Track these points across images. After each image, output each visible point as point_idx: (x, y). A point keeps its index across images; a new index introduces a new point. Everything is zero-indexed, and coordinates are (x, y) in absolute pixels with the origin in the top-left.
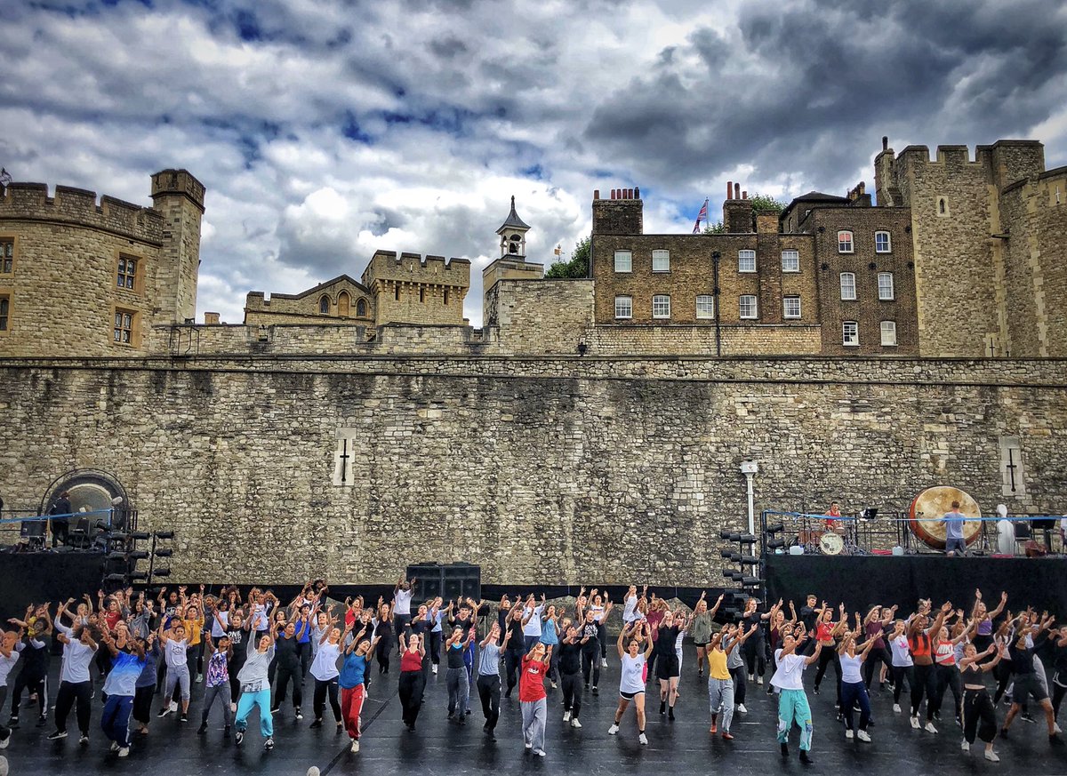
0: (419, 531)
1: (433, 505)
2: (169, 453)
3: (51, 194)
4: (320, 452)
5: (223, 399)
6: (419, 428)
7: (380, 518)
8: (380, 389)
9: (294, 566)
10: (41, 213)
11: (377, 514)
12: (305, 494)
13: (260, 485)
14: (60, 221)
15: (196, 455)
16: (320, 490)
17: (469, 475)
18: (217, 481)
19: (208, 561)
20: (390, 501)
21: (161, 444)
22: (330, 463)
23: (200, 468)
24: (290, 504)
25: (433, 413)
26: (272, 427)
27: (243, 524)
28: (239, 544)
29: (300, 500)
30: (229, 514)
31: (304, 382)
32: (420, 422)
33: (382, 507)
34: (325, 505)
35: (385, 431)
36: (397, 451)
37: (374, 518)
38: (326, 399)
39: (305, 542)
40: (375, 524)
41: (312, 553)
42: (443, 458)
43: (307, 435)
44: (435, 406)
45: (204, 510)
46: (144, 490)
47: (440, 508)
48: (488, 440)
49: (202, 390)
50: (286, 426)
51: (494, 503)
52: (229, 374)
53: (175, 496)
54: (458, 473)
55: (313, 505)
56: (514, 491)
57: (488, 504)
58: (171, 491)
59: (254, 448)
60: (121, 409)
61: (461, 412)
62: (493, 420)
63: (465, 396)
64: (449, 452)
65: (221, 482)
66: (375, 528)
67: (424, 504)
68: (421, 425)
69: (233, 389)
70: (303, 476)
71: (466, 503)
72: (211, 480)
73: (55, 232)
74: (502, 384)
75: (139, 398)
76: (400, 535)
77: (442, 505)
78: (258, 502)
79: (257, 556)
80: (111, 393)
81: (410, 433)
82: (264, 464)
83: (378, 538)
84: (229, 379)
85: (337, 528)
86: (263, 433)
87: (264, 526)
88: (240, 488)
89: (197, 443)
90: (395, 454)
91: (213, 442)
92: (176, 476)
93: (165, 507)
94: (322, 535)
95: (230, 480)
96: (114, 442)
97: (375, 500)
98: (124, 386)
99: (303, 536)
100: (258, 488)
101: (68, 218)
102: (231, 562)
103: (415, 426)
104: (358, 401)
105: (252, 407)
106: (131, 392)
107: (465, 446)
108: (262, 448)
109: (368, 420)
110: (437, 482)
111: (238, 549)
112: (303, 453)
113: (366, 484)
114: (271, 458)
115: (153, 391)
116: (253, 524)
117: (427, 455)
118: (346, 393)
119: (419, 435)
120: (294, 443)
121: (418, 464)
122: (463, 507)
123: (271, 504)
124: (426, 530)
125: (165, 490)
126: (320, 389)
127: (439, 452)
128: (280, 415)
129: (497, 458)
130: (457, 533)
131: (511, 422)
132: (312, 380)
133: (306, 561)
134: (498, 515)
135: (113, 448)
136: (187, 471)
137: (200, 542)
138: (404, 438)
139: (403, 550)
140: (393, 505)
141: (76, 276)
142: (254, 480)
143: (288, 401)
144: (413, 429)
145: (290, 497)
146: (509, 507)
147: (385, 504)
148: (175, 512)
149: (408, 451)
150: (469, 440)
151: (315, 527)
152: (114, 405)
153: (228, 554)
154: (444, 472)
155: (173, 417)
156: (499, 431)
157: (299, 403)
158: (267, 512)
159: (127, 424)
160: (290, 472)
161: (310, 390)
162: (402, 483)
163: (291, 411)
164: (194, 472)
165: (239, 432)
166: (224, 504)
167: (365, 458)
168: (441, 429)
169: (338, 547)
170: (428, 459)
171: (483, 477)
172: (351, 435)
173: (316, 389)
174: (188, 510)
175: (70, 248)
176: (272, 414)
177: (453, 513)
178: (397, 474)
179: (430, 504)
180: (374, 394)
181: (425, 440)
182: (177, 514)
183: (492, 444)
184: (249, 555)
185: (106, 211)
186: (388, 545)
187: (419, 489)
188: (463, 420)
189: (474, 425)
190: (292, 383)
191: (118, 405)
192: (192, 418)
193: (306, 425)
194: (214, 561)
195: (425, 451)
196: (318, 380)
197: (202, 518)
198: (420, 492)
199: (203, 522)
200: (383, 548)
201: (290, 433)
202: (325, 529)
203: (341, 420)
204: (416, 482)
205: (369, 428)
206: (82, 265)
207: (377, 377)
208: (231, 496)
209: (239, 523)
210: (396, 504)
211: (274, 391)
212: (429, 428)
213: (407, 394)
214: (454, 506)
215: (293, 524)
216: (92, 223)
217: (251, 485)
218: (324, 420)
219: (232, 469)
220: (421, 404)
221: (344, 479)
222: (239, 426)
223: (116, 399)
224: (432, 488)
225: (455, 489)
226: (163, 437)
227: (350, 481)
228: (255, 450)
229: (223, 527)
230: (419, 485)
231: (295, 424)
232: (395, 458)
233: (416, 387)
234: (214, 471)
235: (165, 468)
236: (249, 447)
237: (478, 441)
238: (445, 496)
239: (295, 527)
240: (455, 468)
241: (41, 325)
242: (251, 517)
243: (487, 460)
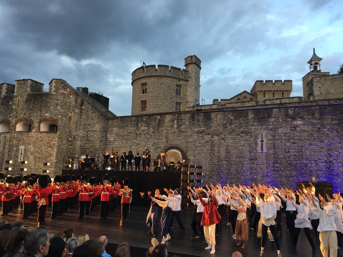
0: (296, 171)
1: (302, 160)
2: (197, 142)
3: (157, 68)
4: (252, 139)
5: (215, 122)
6: (293, 129)
7: (278, 165)
8: (275, 114)
9: (244, 183)
10: (154, 74)
11: (277, 163)
12: (247, 156)
13: (230, 152)
14: (159, 76)
15: (207, 142)
16: (253, 154)
17: (318, 147)
18: (214, 151)
19: (213, 180)
20: (282, 158)
21: (195, 139)
22: (256, 144)
23: (208, 147)
24: (241, 160)
25: (299, 122)
26: (233, 131)
27: (225, 167)
28: (223, 174)
29: (245, 158)
30: (219, 163)
31: (244, 113)
32: (293, 126)
33: (279, 161)
34: (255, 160)
35: (278, 130)
36: (284, 138)
37: (276, 165)
38: (253, 119)
39: (249, 174)
40: (277, 167)
41: (252, 179)
42: (305, 140)
43: (247, 133)
44: (300, 119)
45: (211, 162)
46: (190, 155)
47: (305, 161)
48: (326, 132)
49: (208, 119)
50: (239, 130)
51: (331, 159)
52: (217, 113)
53: (200, 157)
54: (312, 147)
55: (250, 160)
56: (341, 154)
57: (328, 160)
58: (199, 155)
59: (227, 139)
60: (181, 127)
61: (312, 121)
62: (328, 124)
63: (314, 114)
64: (308, 138)
65: (216, 152)
66: (277, 169)
67: (298, 159)
68: (294, 127)
69: (218, 118)
70: (246, 149)
71: (317, 159)
72: (212, 151)
73: (158, 79)
74: (331, 108)
75: (187, 123)
76: (288, 172)
77: (306, 160)
78: (229, 159)
79: (231, 179)
80: (178, 122)
81: (289, 131)
82: (231, 145)
83: (278, 173)
84: (217, 114)
85: (261, 169)
86: (230, 134)
87: (232, 168)
88: (223, 154)
89: (207, 138)
90: (283, 139)
91: (212, 137)
92: (200, 149)
93: (197, 160)
94: (255, 171)
95: (219, 151)
96: (180, 138)
97: (276, 158)
98: (182, 119)
99: (247, 171)
100: (229, 153)
101: (162, 75)
102: (221, 181)
103: (291, 128)
104: (266, 119)
105: (226, 124)
106: (184, 121)
107: (315, 135)
108: (230, 139)
109: (271, 127)
110: (303, 150)
111: (223, 176)
112: (245, 140)
113: (271, 151)
114: (234, 142)
115: (191, 120)
116: (228, 167)
117: (297, 139)
118: (261, 116)
119: (293, 131)
120: (242, 137)
121: (294, 143)
122: (316, 161)
123: (234, 159)
124: (299, 170)
125: (197, 155)
126: (251, 116)
127: (303, 138)
128: (236, 126)
129: (331, 140)
130: (314, 171)
131: (337, 124)
132: (248, 112)
133: (249, 181)
134: (333, 164)
135: (180, 140)
136: (204, 148)
137: (209, 173)
138: (287, 133)
139: (289, 178)
140: (284, 160)
141: (164, 93)
142: (228, 151)
143: (239, 121)
144: (291, 129)
145: (241, 157)
146: (339, 161)
147: (280, 160)
148: (200, 162)
149: (289, 138)
150: (316, 133)
151: (252, 168)
152: (179, 126)
153: (220, 178)
154: (306, 146)
155: (198, 129)
156: (331, 128)
157: (243, 122)
158: (233, 162)
159: (184, 132)
160: (241, 147)
161: (247, 116)
162: (287, 151)
163: (240, 125)
164: (206, 148)
165: (221, 133)
166: (217, 159)
167: (270, 142)
168: (303, 129)
169: (262, 176)
170: (298, 141)
171: (325, 148)
172: (264, 133)
173: (249, 116)
174: (205, 161)
175: (162, 84)
176: (233, 126)
177: (312, 163)
178: (284, 148)
179: (300, 159)
180: (273, 116)
181: (296, 134)
182: (201, 163)
183: (328, 134)
184: (227, 178)
185: (172, 71)
186: (283, 176)
187: (295, 153)
188: (313, 124)
189: (319, 126)
190: (240, 114)
191: (180, 126)
192: (205, 129)
193: (246, 130)
194: (215, 180)
195: (297, 138)
196: (250, 112)
197: (210, 165)
198: (295, 155)
199: (210, 166)
200: (281, 177)
201: (240, 133)
202: (256, 169)
203: (260, 127)
204: (293, 151)
205: (271, 129)
206: (166, 89)
207: (274, 109)
208: (220, 156)
209: (223, 166)
210: (285, 159)
211: (233, 117)
212: (298, 128)
213: (287, 115)
214: (311, 160)
215: (243, 167)
216: (168, 75)
217: (227, 152)
218: (253, 127)
219: (219, 147)
220: (294, 119)
221: (262, 150)
222: (221, 131)
223: (180, 124)
224: (301, 153)
225: (312, 153)
226: (195, 136)
227: (265, 150)
228: (228, 140)
229: (217, 168)
230: (295, 152)
231: (242, 129)
232: (284, 141)
233: (291, 112)
234: (213, 148)
235: (196, 147)
236: (225, 138)
237: (321, 133)
238: (307, 156)
239: (244, 168)
240: (311, 144)
241: (155, 108)
242: (227, 164)
243: (326, 141)
